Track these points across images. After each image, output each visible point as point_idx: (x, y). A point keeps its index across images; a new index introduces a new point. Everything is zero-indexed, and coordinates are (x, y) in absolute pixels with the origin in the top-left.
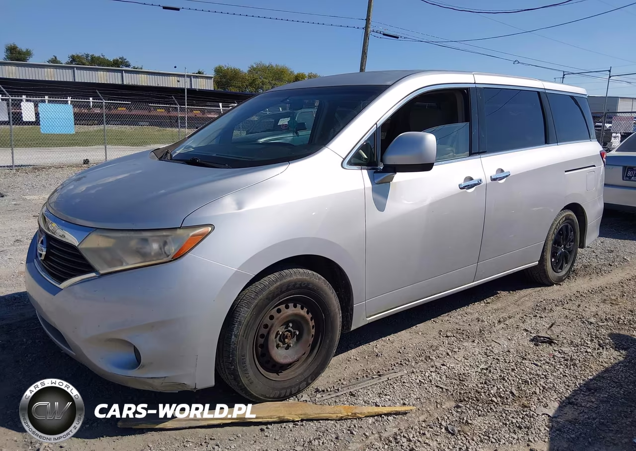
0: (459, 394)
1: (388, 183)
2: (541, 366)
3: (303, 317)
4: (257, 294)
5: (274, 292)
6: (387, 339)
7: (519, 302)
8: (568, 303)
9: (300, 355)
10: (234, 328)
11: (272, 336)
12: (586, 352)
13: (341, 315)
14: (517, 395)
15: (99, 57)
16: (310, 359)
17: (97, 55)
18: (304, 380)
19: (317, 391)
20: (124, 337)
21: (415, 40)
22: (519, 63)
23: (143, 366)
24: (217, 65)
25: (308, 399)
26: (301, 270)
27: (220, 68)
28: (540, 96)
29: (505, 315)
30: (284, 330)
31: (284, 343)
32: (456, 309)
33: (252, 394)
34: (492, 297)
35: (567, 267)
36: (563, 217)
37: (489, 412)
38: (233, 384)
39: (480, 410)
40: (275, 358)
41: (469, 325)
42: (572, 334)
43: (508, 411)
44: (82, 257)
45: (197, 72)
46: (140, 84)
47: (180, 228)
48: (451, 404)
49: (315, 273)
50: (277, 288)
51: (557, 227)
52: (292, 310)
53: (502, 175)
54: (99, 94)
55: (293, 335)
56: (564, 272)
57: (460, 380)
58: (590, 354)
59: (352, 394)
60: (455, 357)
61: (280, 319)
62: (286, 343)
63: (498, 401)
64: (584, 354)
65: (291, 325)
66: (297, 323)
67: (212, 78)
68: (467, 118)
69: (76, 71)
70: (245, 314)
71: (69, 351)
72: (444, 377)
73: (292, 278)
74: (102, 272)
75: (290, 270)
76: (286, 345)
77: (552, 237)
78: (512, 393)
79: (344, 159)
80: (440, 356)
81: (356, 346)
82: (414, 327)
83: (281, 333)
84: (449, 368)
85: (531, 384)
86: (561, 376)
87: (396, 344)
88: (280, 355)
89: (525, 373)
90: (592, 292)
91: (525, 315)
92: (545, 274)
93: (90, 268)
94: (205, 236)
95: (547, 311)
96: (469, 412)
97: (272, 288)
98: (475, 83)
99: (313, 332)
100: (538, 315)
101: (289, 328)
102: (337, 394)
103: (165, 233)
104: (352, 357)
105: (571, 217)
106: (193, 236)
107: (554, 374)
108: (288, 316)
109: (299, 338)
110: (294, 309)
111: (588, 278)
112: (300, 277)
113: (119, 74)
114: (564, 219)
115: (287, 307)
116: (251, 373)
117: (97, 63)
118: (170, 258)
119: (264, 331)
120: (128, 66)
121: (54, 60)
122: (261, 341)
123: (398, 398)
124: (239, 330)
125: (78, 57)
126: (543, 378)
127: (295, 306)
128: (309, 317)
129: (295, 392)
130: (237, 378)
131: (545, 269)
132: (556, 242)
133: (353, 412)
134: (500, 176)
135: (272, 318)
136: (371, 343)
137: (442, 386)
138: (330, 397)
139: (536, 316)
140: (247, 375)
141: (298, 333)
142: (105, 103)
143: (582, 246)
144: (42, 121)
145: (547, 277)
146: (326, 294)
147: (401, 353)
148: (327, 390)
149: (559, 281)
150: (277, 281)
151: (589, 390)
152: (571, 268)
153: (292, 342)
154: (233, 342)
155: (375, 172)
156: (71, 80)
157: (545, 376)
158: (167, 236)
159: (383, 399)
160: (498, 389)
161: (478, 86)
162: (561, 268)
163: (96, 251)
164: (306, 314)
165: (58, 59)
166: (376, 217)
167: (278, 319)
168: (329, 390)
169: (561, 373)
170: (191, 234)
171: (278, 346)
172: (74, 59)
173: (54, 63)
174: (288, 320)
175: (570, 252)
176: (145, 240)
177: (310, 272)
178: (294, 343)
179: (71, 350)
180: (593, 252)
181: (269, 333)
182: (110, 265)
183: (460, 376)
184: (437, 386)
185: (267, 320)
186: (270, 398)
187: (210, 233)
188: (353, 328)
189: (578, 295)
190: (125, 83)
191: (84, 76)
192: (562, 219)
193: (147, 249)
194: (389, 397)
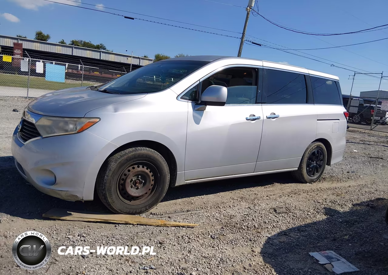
0: (226, 223)
1: (202, 111)
2: (278, 217)
3: (147, 174)
4: (121, 156)
5: (131, 157)
6: (201, 197)
7: (283, 189)
8: (311, 192)
9: (143, 193)
10: (107, 172)
11: (128, 181)
12: (308, 214)
13: (169, 176)
14: (257, 227)
15: (88, 43)
16: (150, 197)
17: (87, 41)
18: (144, 207)
19: (151, 213)
20: (49, 168)
21: (271, 48)
22: (334, 66)
23: (57, 184)
24: (157, 54)
25: (145, 217)
26: (148, 149)
27: (158, 55)
28: (305, 77)
29: (272, 194)
30: (136, 179)
31: (135, 186)
32: (245, 188)
33: (114, 208)
34: (270, 185)
35: (317, 175)
36: (315, 145)
37: (238, 232)
38: (103, 201)
39: (233, 231)
40: (128, 192)
41: (249, 196)
42: (305, 206)
43: (248, 233)
44: (36, 129)
45: (144, 56)
46: (110, 60)
47: (83, 118)
48: (219, 227)
49: (155, 151)
50: (132, 155)
51: (311, 150)
52: (141, 168)
53: (274, 116)
54: (81, 61)
55: (141, 183)
56: (315, 177)
57: (230, 218)
58: (309, 215)
59: (169, 217)
60: (233, 208)
61: (133, 172)
62: (136, 186)
63: (245, 228)
64: (306, 215)
65: (140, 177)
66: (144, 176)
67: (152, 60)
68: (256, 84)
69: (74, 49)
70: (113, 165)
71: (24, 176)
72: (222, 216)
73: (142, 152)
74: (44, 136)
75: (142, 148)
76: (137, 187)
77: (307, 155)
78: (254, 226)
79: (178, 96)
80: (225, 207)
81: (182, 198)
82: (218, 194)
83: (134, 180)
84: (227, 212)
85: (268, 224)
86: (287, 223)
87: (204, 200)
88: (133, 192)
89: (267, 219)
90: (329, 189)
91: (283, 195)
92: (302, 176)
93: (38, 134)
94: (96, 123)
95: (297, 194)
96: (227, 231)
97: (129, 155)
98: (263, 66)
99: (153, 183)
100: (290, 196)
101: (139, 179)
102: (161, 216)
103: (75, 119)
104: (178, 203)
105: (320, 146)
106: (89, 122)
107: (283, 221)
108: (138, 172)
109: (144, 184)
110: (142, 168)
111: (331, 182)
112: (146, 152)
113: (99, 53)
114: (316, 147)
115: (138, 167)
116: (114, 197)
117: (87, 46)
118: (76, 132)
119: (123, 177)
120: (105, 49)
121: (63, 42)
122: (122, 182)
123: (193, 221)
124: (109, 174)
125: (76, 42)
126: (276, 222)
127: (143, 167)
128: (151, 174)
129: (138, 212)
130: (106, 198)
131: (302, 173)
132: (310, 159)
133: (165, 223)
134: (273, 117)
135: (129, 171)
136: (191, 198)
137: (218, 219)
138: (157, 217)
139: (289, 196)
140: (112, 198)
141: (143, 182)
142: (84, 67)
143: (329, 164)
144: (47, 73)
145: (303, 178)
146: (161, 163)
147: (205, 204)
148: (157, 214)
149: (311, 182)
150: (133, 152)
151: (299, 230)
152: (320, 176)
153: (140, 186)
154: (105, 179)
155: (195, 105)
156: (70, 54)
157: (277, 221)
158: (76, 121)
159: (184, 221)
160: (248, 223)
161: (264, 68)
162: (313, 174)
163: (44, 127)
164: (149, 173)
165: (65, 41)
166: (194, 127)
167: (132, 172)
168: (158, 214)
169: (288, 221)
170: (88, 121)
171: (132, 187)
172: (73, 43)
173: (62, 44)
174: (138, 173)
175: (320, 166)
176: (67, 123)
177: (153, 150)
178: (141, 187)
179: (25, 175)
180: (343, 171)
181: (126, 178)
182: (48, 133)
183: (231, 216)
184: (216, 219)
185: (126, 172)
186: (123, 212)
187: (98, 122)
188: (177, 185)
189: (320, 189)
190: (101, 59)
191: (78, 53)
192: (314, 146)
193: (67, 128)
194: (188, 220)
